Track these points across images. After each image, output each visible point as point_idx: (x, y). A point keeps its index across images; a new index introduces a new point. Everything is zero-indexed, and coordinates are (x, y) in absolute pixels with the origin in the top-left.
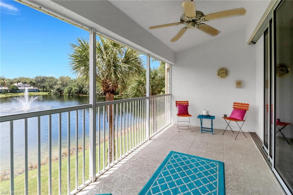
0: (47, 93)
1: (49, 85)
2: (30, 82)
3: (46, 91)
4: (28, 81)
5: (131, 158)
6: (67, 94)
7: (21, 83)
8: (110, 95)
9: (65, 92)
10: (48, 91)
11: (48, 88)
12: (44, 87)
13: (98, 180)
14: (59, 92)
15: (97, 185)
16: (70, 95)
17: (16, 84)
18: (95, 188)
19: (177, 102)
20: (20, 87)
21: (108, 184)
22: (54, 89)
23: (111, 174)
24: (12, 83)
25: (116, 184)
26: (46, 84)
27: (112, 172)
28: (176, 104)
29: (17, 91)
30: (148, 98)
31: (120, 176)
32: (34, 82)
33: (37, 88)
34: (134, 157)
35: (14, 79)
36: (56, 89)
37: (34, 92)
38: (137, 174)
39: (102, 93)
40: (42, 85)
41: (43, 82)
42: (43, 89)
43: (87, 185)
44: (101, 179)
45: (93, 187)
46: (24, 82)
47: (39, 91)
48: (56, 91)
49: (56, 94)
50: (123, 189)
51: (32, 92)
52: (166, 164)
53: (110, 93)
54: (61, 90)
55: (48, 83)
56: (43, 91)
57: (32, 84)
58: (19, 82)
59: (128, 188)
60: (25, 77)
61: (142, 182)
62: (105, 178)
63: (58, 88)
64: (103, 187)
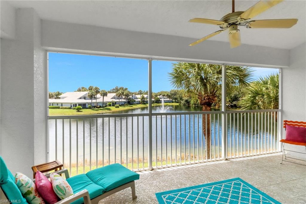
0: (178, 104)
1: (180, 97)
2: (167, 95)
3: (177, 102)
4: (166, 94)
5: (189, 168)
6: (193, 106)
7: (161, 96)
8: (206, 107)
9: (191, 103)
10: (179, 103)
11: (179, 99)
12: (176, 99)
13: (153, 171)
14: (187, 103)
15: (151, 173)
16: (196, 106)
17: (159, 97)
18: (148, 174)
19: (286, 121)
20: (161, 99)
21: (157, 176)
22: (183, 101)
23: (164, 171)
24: (156, 96)
25: (161, 178)
26: (177, 96)
27: (166, 170)
28: (286, 124)
29: (160, 102)
30: (223, 112)
31: (169, 175)
32: (169, 94)
33: (171, 100)
34: (193, 167)
35: (158, 93)
36: (185, 100)
37: (170, 102)
38: (182, 180)
39: (228, 105)
40: (175, 97)
41: (175, 95)
42: (176, 100)
43: (145, 171)
44: (155, 171)
45: (148, 173)
46: (163, 94)
47: (173, 102)
48: (184, 102)
49: (184, 105)
50: (162, 183)
51: (168, 102)
52: (216, 184)
53: (206, 105)
54: (188, 101)
55: (179, 96)
56: (176, 102)
57: (169, 96)
58: (161, 95)
59: (166, 184)
60: (164, 91)
61: (179, 186)
62: (158, 172)
63: (186, 99)
64: (152, 175)
